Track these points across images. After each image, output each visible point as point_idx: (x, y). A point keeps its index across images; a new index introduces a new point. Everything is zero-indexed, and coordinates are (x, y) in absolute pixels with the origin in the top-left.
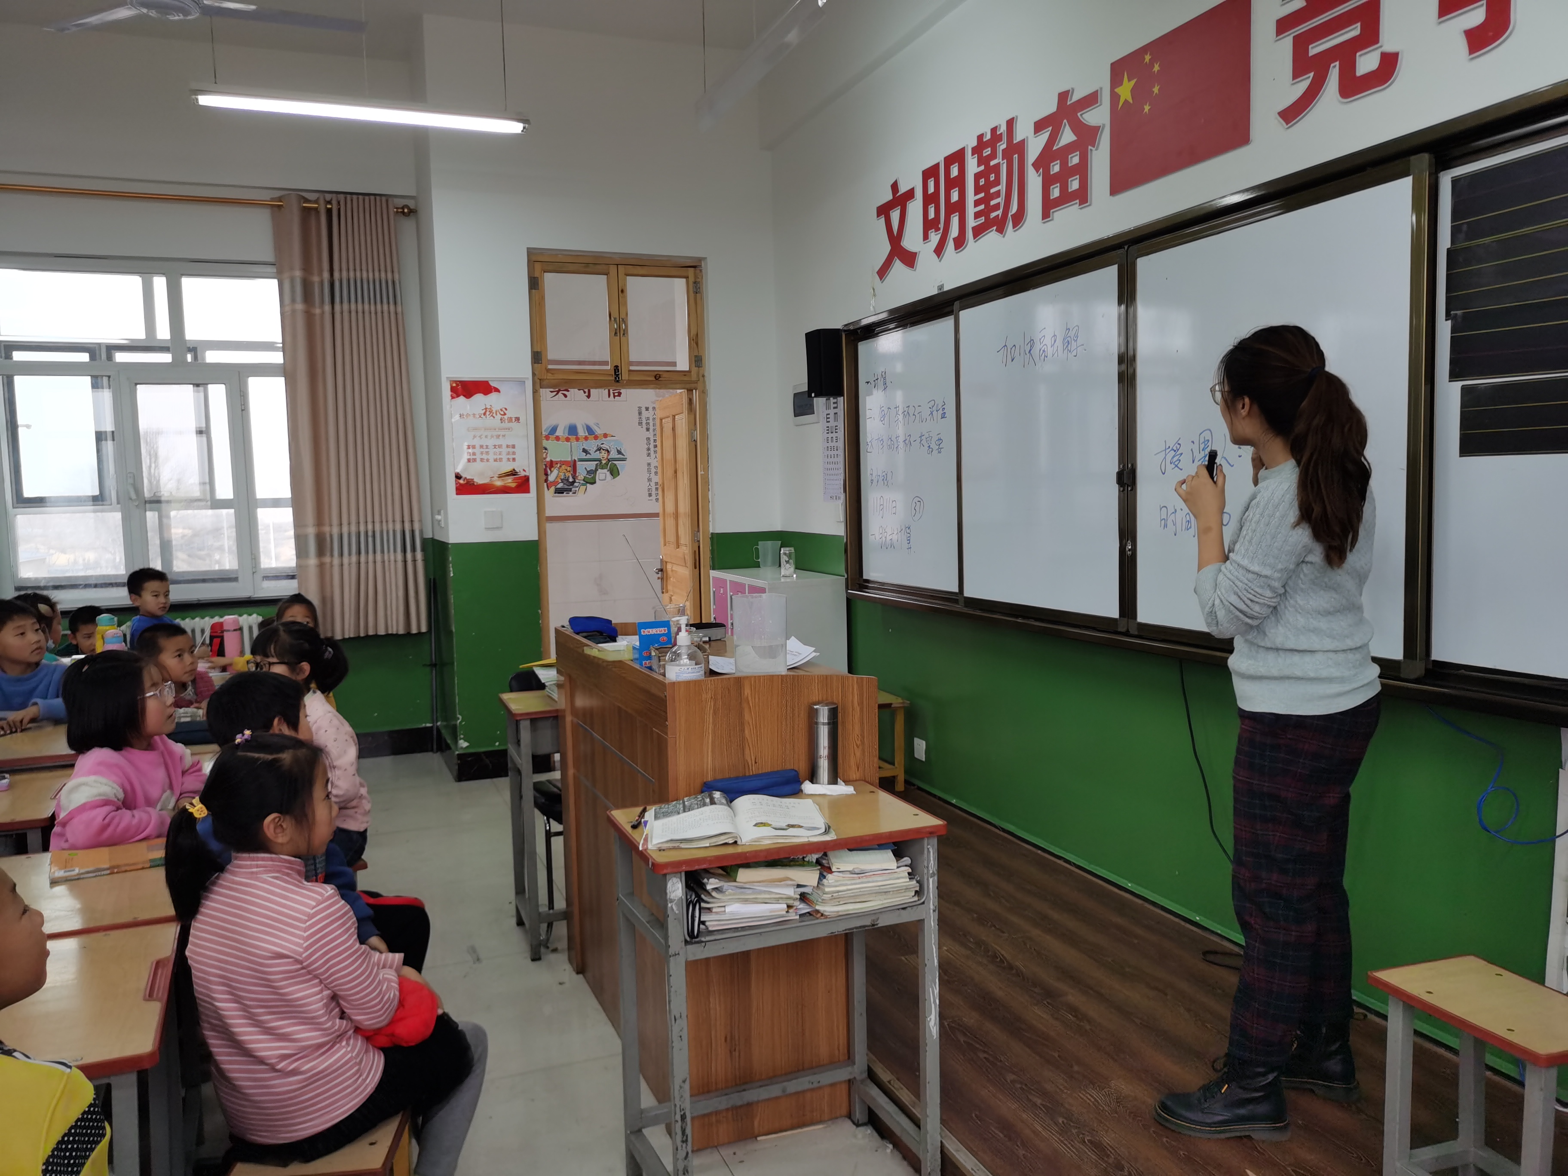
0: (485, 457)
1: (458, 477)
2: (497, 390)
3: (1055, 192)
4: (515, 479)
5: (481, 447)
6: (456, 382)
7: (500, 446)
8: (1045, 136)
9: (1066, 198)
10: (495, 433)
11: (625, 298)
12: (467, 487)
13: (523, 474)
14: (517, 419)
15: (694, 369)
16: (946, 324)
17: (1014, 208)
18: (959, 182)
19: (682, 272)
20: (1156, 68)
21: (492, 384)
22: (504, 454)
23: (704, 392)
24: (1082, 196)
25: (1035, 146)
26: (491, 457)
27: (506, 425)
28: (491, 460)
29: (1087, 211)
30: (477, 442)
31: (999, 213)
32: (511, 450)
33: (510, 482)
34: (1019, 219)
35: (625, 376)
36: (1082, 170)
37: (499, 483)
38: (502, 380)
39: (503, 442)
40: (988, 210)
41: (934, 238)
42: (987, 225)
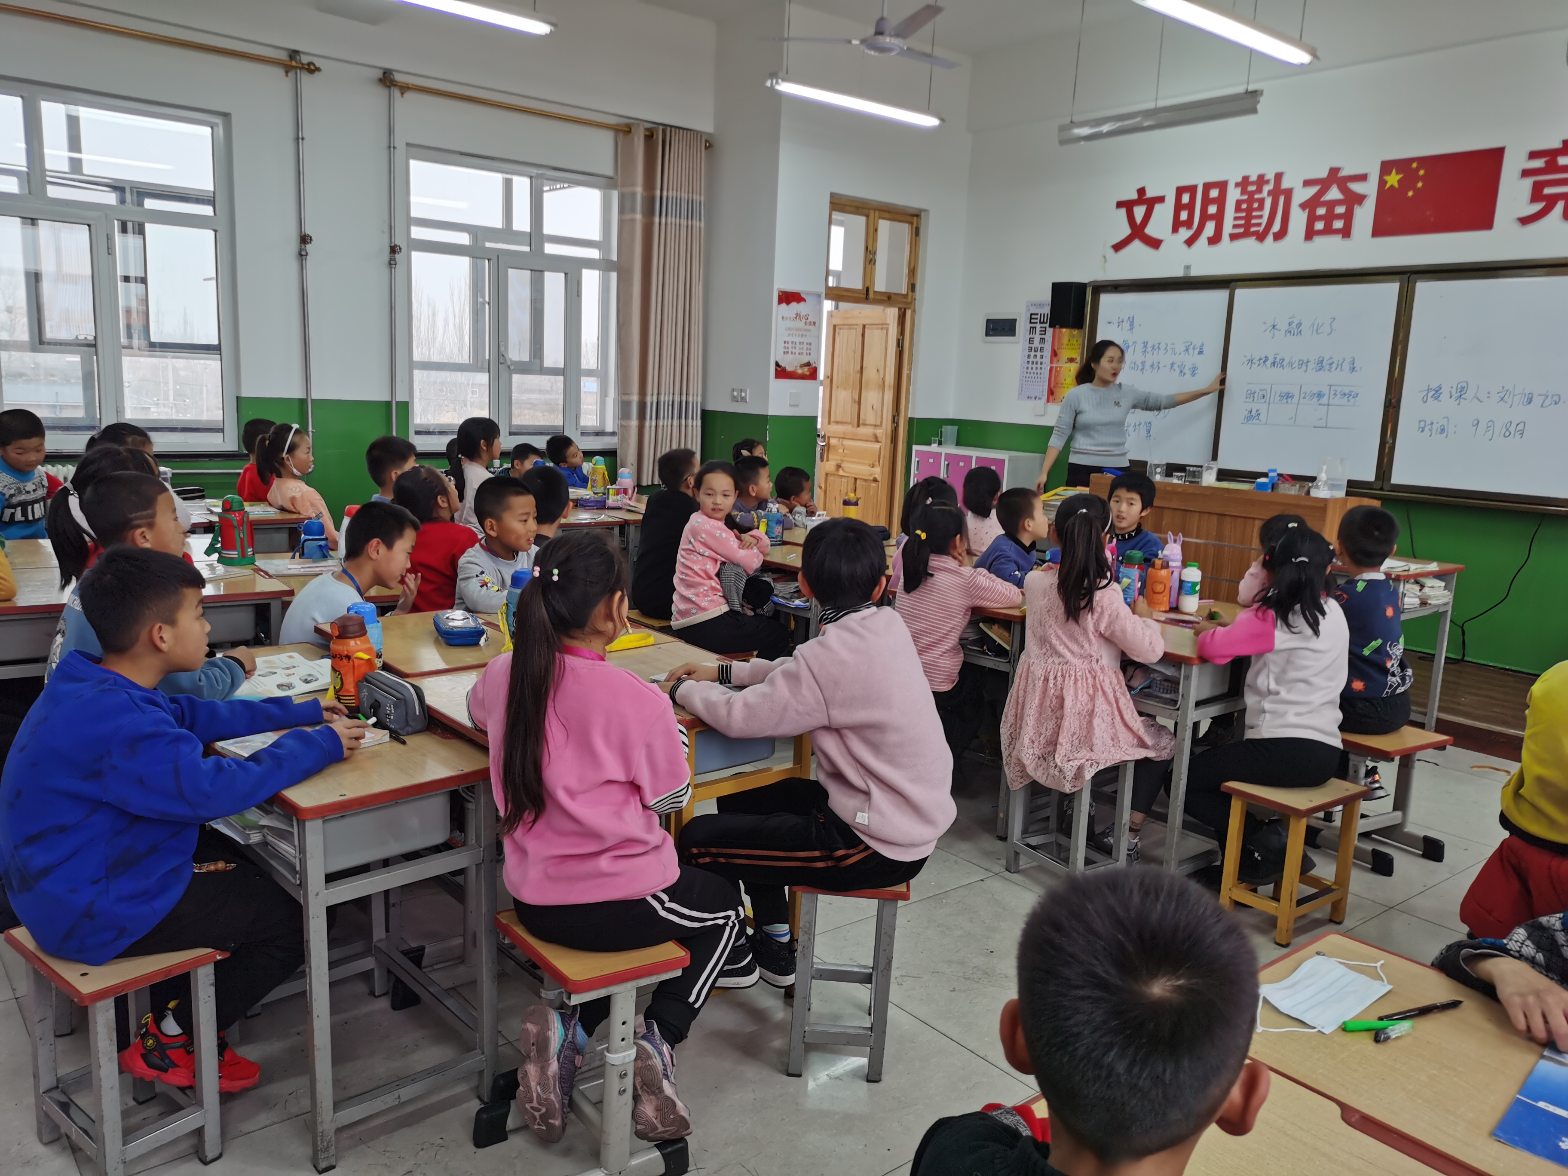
0: (794, 351)
1: (777, 364)
2: (804, 300)
3: (1319, 226)
4: (809, 369)
5: (792, 342)
6: (782, 292)
7: (803, 343)
8: (1313, 190)
9: (1328, 230)
10: (801, 333)
11: (877, 235)
12: (782, 373)
13: (814, 365)
14: (814, 323)
15: (910, 294)
16: (1222, 295)
17: (1276, 227)
18: (1221, 201)
19: (909, 219)
20: (1422, 172)
21: (803, 296)
22: (805, 349)
23: (914, 311)
24: (1346, 232)
25: (1302, 195)
26: (797, 351)
27: (808, 327)
28: (797, 354)
29: (1346, 242)
30: (790, 339)
31: (1261, 229)
32: (809, 347)
33: (806, 370)
34: (1280, 235)
35: (871, 295)
36: (1348, 217)
37: (800, 371)
38: (808, 293)
39: (805, 340)
40: (1248, 225)
41: (1185, 233)
42: (1246, 234)
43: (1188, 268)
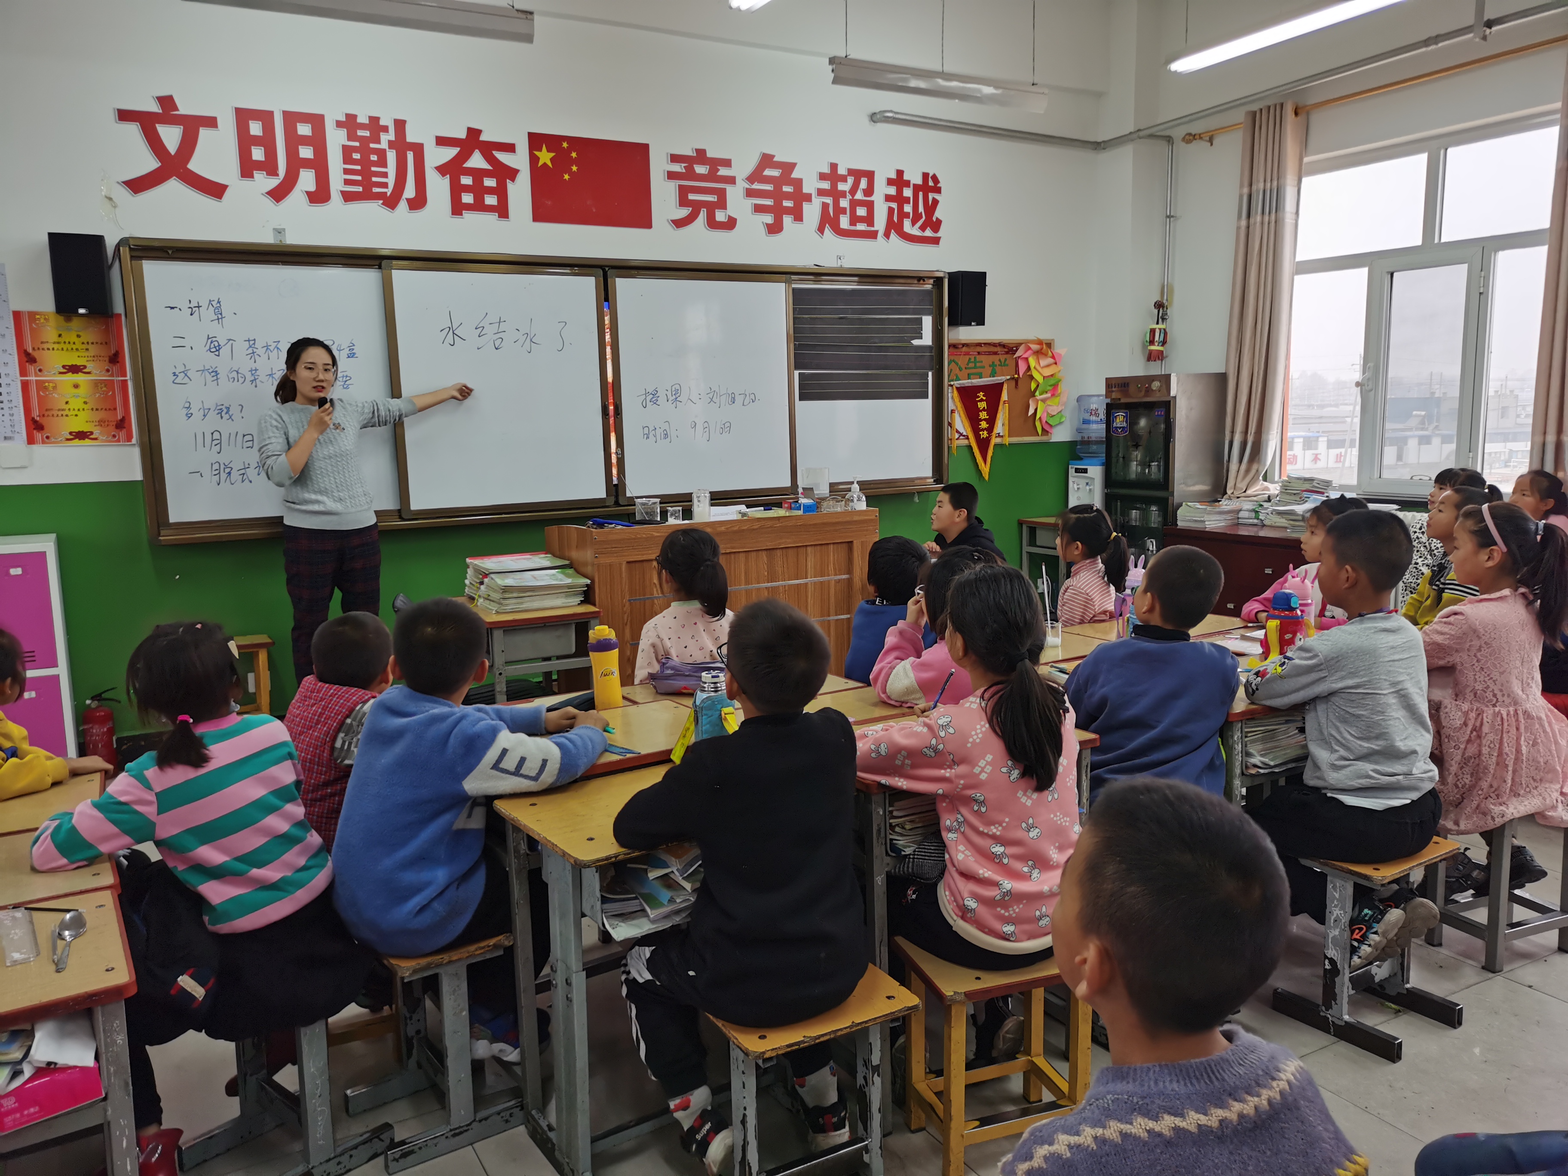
3: (467, 198)
17: (410, 191)
18: (318, 143)
20: (574, 155)
24: (502, 212)
25: (437, 155)
29: (503, 223)
31: (389, 191)
34: (417, 203)
40: (367, 184)
41: (264, 182)
42: (366, 196)
43: (279, 232)
